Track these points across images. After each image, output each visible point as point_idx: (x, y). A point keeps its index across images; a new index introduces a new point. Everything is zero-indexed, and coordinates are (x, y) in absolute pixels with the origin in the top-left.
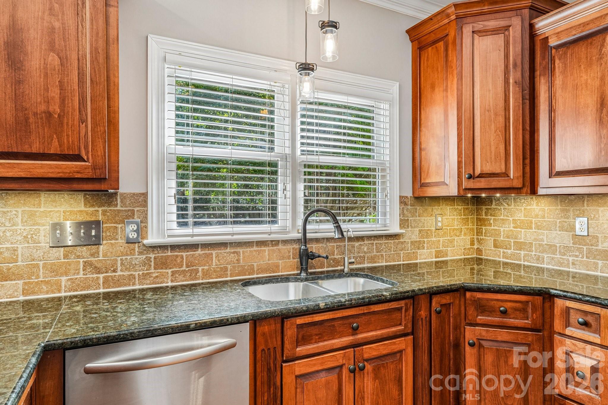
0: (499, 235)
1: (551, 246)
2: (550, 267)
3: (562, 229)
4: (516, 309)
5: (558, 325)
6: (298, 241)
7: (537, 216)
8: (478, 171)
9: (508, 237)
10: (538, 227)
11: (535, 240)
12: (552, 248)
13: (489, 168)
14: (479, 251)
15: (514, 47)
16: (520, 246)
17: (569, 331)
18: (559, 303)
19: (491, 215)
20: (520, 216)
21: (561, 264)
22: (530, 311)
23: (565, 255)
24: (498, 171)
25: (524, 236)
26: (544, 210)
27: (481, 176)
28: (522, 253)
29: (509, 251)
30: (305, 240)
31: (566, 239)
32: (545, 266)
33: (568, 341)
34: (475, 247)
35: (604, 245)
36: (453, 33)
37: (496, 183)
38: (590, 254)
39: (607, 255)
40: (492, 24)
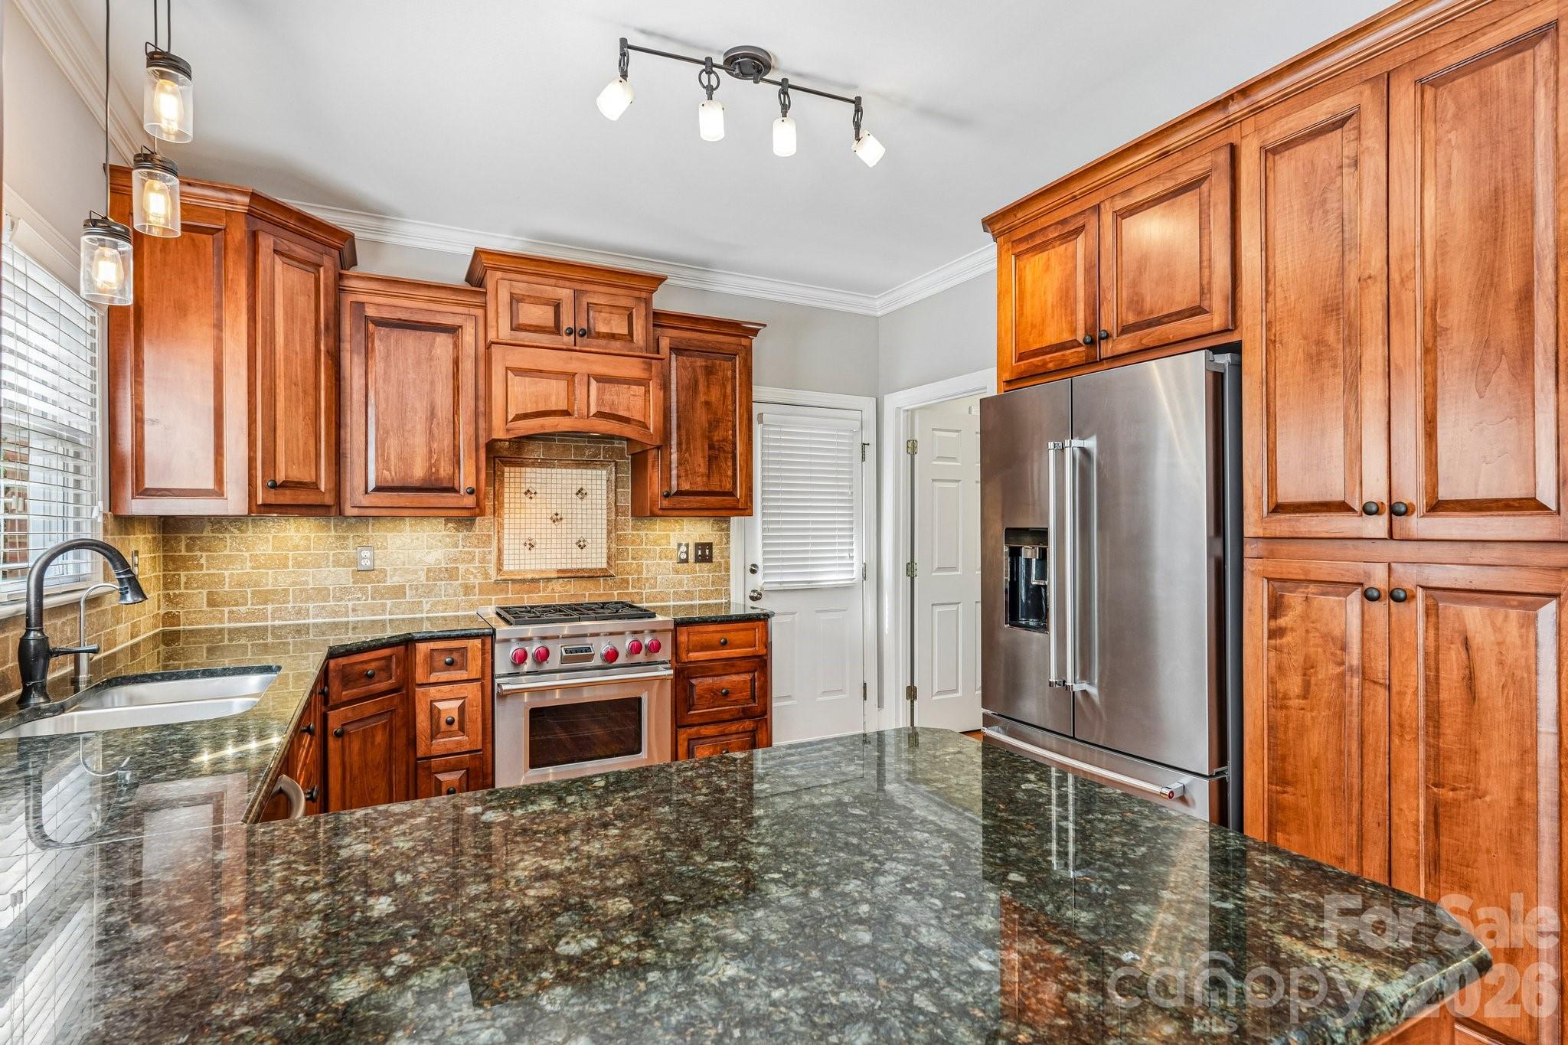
0: (221, 582)
1: (319, 590)
2: (320, 620)
3: (337, 563)
4: (380, 669)
5: (420, 676)
7: (296, 547)
8: (281, 477)
9: (241, 585)
10: (298, 564)
11: (294, 583)
12: (322, 593)
13: (298, 474)
14: (170, 617)
15: (326, 300)
16: (264, 597)
17: (433, 678)
18: (423, 648)
19: (201, 549)
21: (336, 614)
22: (394, 666)
23: (342, 599)
24: (307, 479)
25: (270, 579)
26: (308, 539)
27: (285, 484)
28: (270, 607)
29: (243, 609)
30: (39, 614)
31: (344, 576)
32: (311, 621)
33: (433, 690)
34: (162, 612)
35: (393, 580)
36: (238, 234)
37: (304, 497)
38: (377, 593)
39: (398, 591)
40: (300, 251)
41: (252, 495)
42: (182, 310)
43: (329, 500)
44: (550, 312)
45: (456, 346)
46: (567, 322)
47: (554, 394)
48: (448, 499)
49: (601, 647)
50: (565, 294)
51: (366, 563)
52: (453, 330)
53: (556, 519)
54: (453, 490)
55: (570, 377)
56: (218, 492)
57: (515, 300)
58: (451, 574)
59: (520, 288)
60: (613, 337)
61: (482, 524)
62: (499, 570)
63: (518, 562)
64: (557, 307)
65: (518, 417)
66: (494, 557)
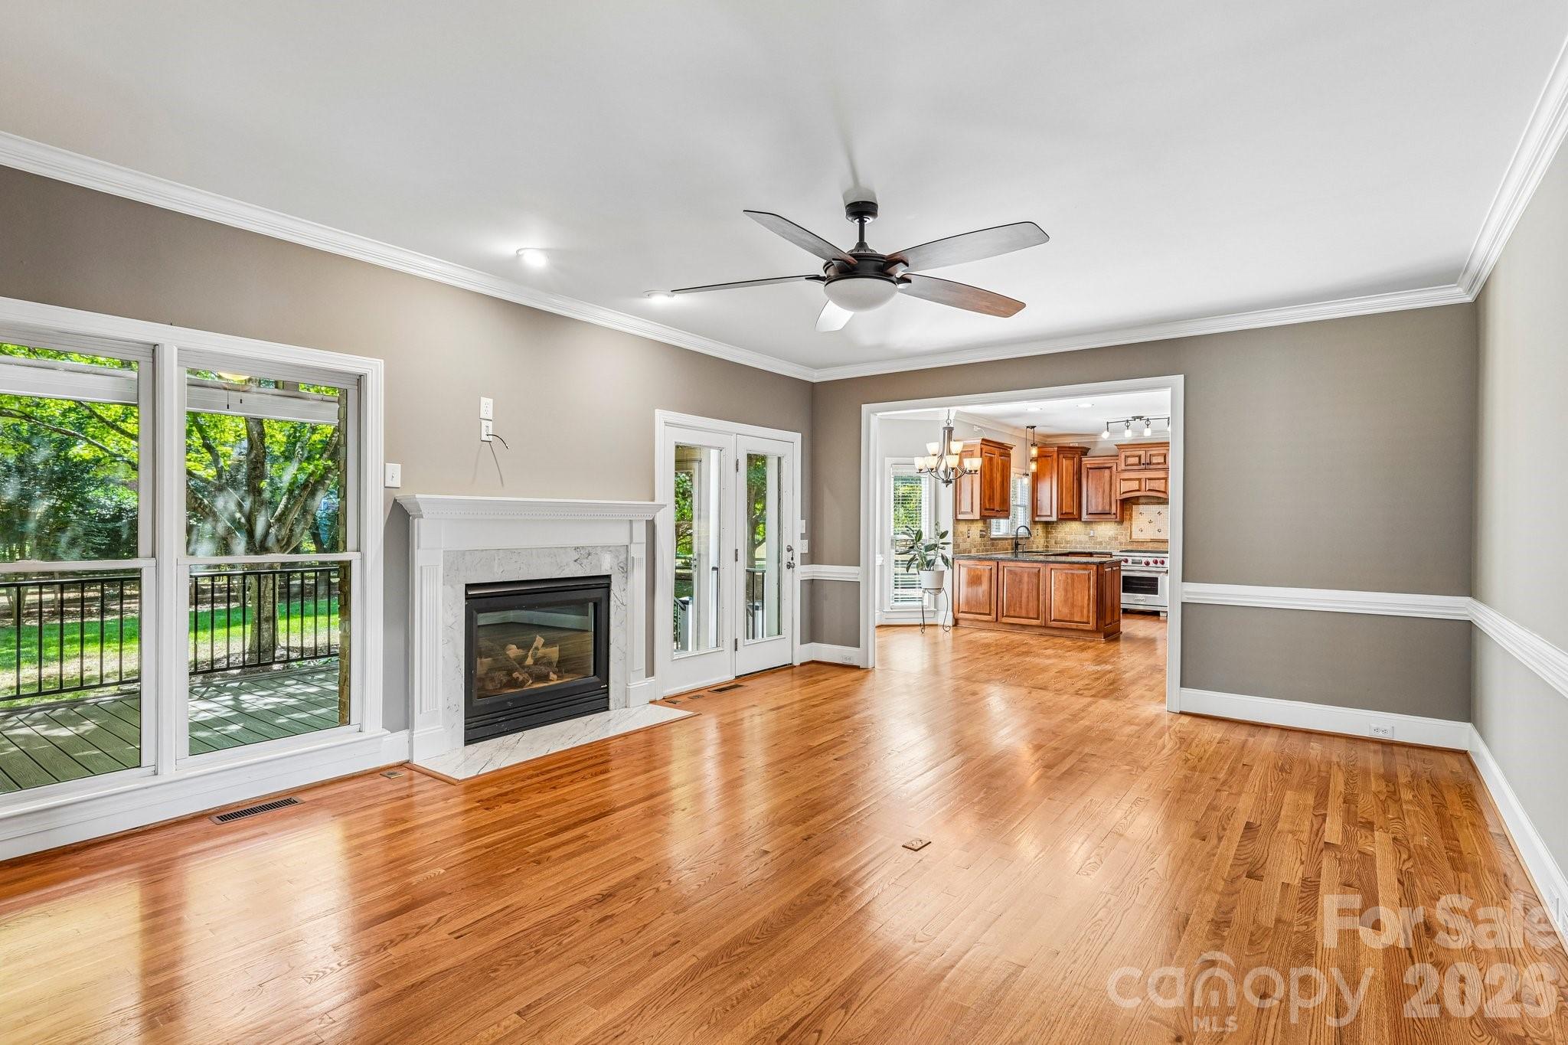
3: (1082, 533)
6: (1012, 539)
7: (1072, 529)
8: (1064, 512)
11: (1074, 537)
12: (1081, 542)
13: (1067, 511)
14: (1047, 547)
15: (1077, 465)
16: (1067, 542)
20: (1067, 530)
24: (1072, 512)
25: (1069, 538)
27: (1065, 513)
30: (1017, 538)
31: (1086, 538)
35: (1099, 540)
36: (1055, 456)
37: (1071, 517)
38: (1095, 543)
39: (1101, 543)
40: (1069, 455)
41: (1057, 517)
42: (1044, 475)
43: (1077, 517)
44: (1137, 459)
45: (1111, 472)
46: (1143, 461)
47: (1135, 485)
48: (1108, 516)
49: (1144, 560)
50: (1142, 453)
51: (1092, 535)
52: (1110, 468)
53: (1150, 522)
54: (1110, 514)
55: (1139, 480)
56: (1051, 516)
57: (1126, 457)
58: (1116, 539)
59: (1128, 454)
60: (1159, 464)
61: (1126, 524)
62: (1131, 538)
63: (1137, 535)
64: (1140, 457)
65: (1124, 493)
66: (1129, 534)
